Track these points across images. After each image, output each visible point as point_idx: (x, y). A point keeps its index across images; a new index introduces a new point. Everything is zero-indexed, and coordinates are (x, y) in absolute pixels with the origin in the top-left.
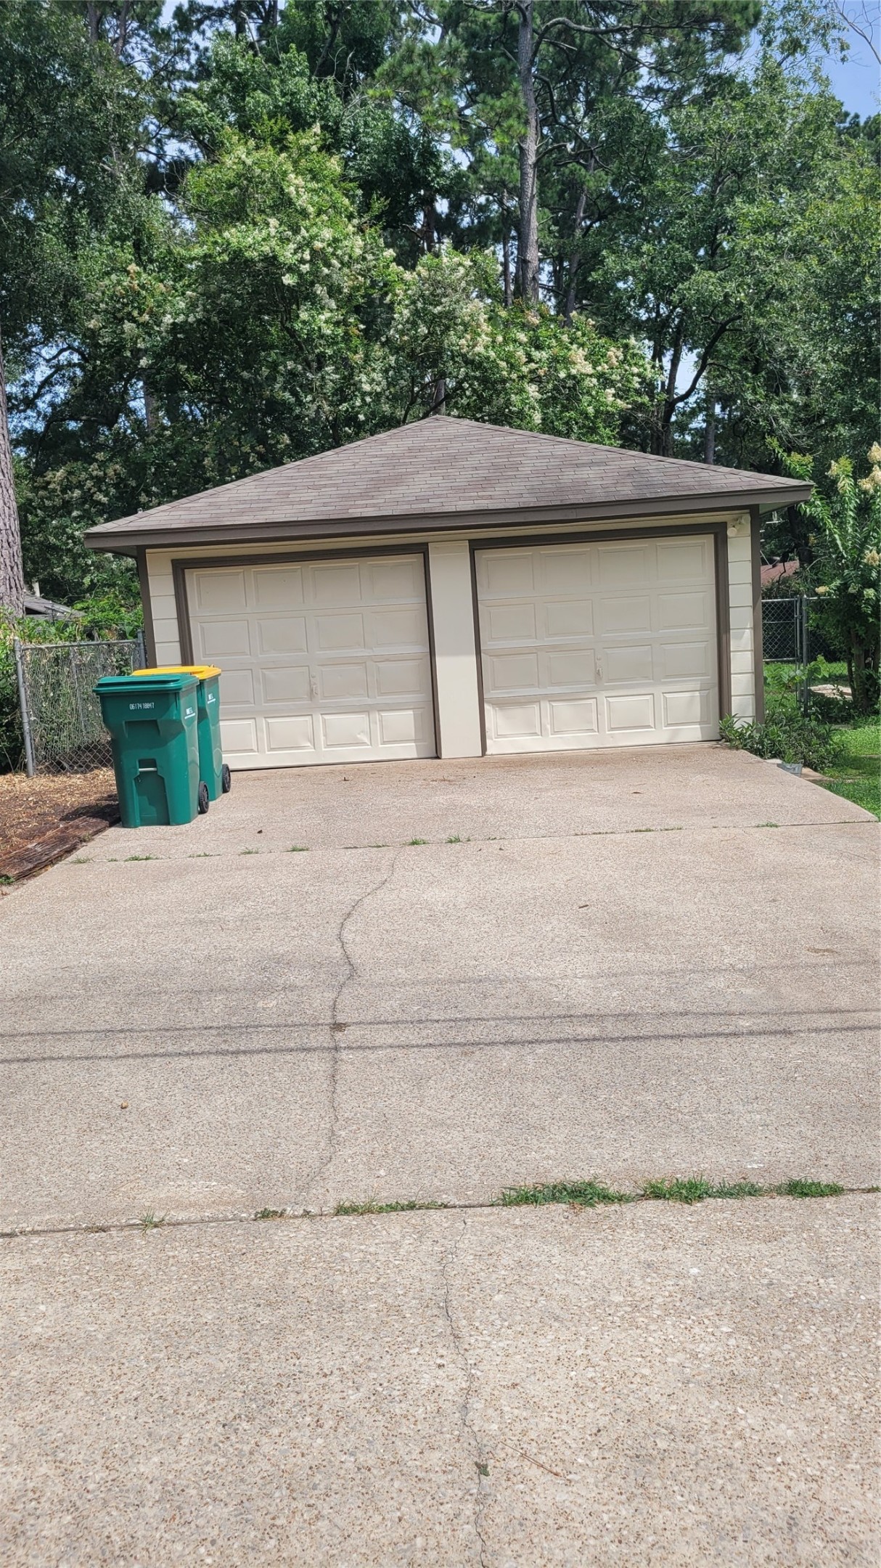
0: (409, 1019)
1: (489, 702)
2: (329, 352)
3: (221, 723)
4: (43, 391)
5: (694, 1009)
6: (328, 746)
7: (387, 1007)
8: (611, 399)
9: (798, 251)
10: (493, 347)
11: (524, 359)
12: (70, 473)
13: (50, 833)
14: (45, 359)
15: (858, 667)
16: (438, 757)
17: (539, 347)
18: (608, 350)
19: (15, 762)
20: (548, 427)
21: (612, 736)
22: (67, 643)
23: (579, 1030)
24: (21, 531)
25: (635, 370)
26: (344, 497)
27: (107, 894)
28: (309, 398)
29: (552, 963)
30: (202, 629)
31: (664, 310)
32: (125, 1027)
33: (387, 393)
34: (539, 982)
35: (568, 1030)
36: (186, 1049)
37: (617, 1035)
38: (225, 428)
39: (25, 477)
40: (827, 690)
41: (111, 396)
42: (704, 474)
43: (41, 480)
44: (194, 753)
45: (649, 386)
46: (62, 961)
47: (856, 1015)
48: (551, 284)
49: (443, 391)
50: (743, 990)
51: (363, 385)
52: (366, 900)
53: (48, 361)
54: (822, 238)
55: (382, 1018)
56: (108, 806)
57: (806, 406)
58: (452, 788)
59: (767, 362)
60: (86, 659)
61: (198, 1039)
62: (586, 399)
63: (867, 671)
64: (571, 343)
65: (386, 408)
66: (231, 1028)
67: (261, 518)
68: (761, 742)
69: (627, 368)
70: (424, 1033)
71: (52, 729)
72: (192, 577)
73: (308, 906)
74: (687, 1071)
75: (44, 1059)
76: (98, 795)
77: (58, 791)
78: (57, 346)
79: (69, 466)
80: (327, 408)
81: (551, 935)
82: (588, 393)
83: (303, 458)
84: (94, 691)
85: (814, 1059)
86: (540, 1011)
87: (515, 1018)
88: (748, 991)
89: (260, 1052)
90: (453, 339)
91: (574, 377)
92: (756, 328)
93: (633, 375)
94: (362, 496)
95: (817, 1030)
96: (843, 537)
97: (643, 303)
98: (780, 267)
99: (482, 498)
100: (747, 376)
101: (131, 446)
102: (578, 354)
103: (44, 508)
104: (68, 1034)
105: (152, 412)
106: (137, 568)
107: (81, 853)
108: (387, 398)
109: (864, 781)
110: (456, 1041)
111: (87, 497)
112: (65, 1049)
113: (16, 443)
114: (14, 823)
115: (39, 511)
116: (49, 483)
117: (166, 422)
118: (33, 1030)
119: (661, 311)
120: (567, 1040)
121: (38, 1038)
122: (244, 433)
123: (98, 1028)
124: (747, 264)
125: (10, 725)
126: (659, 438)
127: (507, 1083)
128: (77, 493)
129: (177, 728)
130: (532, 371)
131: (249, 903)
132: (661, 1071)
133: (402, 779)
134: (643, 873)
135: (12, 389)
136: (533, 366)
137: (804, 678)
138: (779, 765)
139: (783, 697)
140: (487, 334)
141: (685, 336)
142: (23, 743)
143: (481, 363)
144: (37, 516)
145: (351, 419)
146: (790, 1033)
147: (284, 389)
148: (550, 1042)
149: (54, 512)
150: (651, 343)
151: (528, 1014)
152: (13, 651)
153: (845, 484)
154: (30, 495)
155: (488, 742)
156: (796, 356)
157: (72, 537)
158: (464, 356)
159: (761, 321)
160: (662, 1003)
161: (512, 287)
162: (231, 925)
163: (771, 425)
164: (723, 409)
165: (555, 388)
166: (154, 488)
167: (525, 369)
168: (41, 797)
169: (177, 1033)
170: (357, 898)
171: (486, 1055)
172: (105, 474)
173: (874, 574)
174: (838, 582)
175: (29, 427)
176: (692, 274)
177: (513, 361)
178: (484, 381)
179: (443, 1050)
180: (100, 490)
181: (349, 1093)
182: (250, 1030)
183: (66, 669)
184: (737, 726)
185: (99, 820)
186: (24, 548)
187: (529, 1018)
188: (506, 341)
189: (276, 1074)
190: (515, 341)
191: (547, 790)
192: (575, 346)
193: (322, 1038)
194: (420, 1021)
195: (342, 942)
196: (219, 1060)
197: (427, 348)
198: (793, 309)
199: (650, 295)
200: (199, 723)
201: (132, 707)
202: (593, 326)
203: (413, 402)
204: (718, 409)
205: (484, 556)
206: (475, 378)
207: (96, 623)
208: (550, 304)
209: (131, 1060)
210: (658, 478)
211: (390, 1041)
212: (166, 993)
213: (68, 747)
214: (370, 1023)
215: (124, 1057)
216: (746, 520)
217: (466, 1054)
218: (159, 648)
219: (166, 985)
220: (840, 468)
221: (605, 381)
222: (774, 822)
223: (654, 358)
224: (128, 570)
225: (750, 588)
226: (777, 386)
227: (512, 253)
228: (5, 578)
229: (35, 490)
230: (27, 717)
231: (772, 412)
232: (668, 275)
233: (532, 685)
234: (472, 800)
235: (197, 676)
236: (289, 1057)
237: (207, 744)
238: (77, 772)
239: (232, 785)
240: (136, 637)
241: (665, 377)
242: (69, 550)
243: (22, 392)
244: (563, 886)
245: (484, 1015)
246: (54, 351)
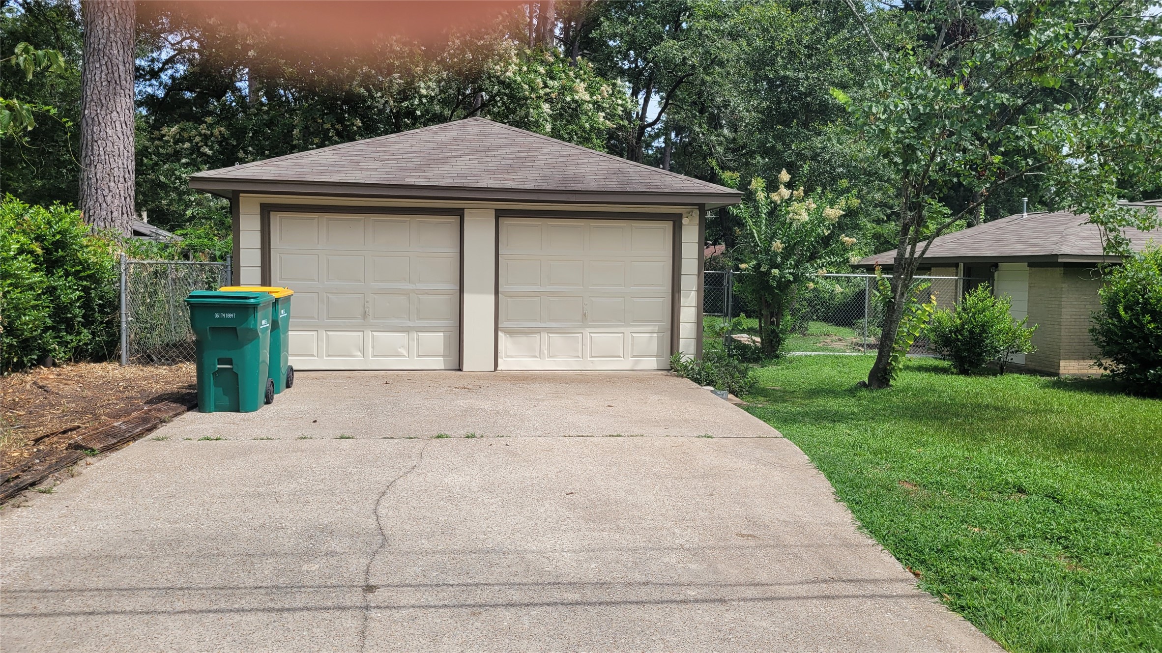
0: (429, 583)
1: (501, 331)
2: (397, 63)
3: (290, 333)
4: (166, 67)
5: (653, 580)
6: (375, 356)
7: (412, 573)
8: (602, 119)
9: (734, 35)
10: (520, 74)
11: (542, 85)
12: (183, 130)
13: (135, 414)
14: (170, 43)
15: (765, 323)
16: (460, 370)
17: (552, 78)
18: (601, 85)
19: (111, 353)
20: (555, 134)
21: (592, 362)
22: (166, 261)
23: (565, 595)
24: (137, 170)
25: (620, 102)
26: (402, 169)
27: (180, 468)
28: (379, 94)
29: (545, 539)
30: (281, 258)
31: (640, 63)
32: (185, 585)
33: (439, 97)
34: (534, 555)
35: (556, 595)
36: (237, 606)
37: (594, 600)
38: (311, 109)
39: (145, 131)
40: (744, 338)
41: (222, 76)
42: (668, 179)
43: (158, 132)
44: (265, 354)
45: (627, 114)
46: (134, 525)
47: (773, 588)
48: (562, 36)
49: (480, 102)
50: (690, 565)
51: (421, 90)
52: (398, 482)
53: (173, 45)
54: (750, 29)
55: (407, 582)
56: (188, 394)
57: (734, 139)
58: (470, 394)
59: (710, 107)
60: (181, 275)
61: (248, 598)
62: (584, 117)
63: (772, 327)
64: (576, 78)
65: (437, 108)
66: (277, 587)
67: (336, 178)
68: (700, 374)
69: (614, 100)
70: (441, 596)
71: (146, 328)
72: (276, 219)
73: (351, 485)
74: (648, 632)
75: (108, 613)
76: (180, 384)
77: (146, 379)
78: (182, 35)
79: (182, 125)
80: (392, 102)
81: (544, 516)
82: (586, 114)
83: (371, 137)
84: (185, 301)
85: (743, 624)
86: (534, 579)
87: (514, 584)
88: (694, 566)
89: (301, 609)
90: (491, 65)
91: (577, 102)
92: (703, 82)
93: (618, 105)
94: (415, 169)
95: (745, 600)
96: (758, 232)
97: (626, 57)
98: (722, 44)
99: (507, 179)
100: (696, 115)
101: (234, 115)
102: (581, 86)
103: (158, 154)
104: (132, 590)
105: (254, 91)
106: (231, 207)
107: (160, 432)
108: (439, 100)
109: (770, 407)
110: (467, 603)
111: (195, 149)
112: (127, 604)
113: (139, 104)
114: (104, 403)
115: (153, 156)
116: (164, 136)
117: (264, 100)
118: (100, 586)
119: (639, 64)
120: (556, 604)
121: (104, 593)
122: (326, 114)
123: (160, 586)
124: (699, 39)
125: (109, 324)
126: (633, 151)
127: (507, 640)
128: (187, 145)
129: (253, 335)
130: (547, 94)
131: (301, 481)
132: (629, 631)
133: (432, 385)
134: (614, 469)
135: (142, 62)
136: (548, 90)
137: (730, 329)
138: (712, 391)
139: (715, 341)
140: (515, 64)
141: (654, 83)
142: (120, 338)
143: (510, 84)
144: (151, 159)
145: (410, 113)
146: (725, 601)
147: (361, 86)
148: (542, 605)
149: (168, 158)
150: (631, 85)
151: (525, 581)
152: (119, 263)
153: (761, 196)
154: (147, 143)
155: (500, 360)
156: (729, 105)
157: (180, 178)
158: (498, 77)
159: (708, 78)
160: (629, 575)
161: (534, 35)
162: (285, 498)
163: (710, 150)
164: (677, 136)
165: (562, 108)
166: (250, 149)
167: (542, 92)
168: (130, 383)
169: (230, 591)
170: (391, 480)
171: (491, 615)
172: (212, 133)
173: (779, 259)
174: (755, 262)
175: (152, 93)
176: (662, 41)
177: (533, 85)
178: (512, 97)
179: (456, 611)
180: (207, 145)
181: (376, 647)
182: (294, 590)
183: (163, 281)
184: (682, 360)
185: (179, 405)
186: (137, 184)
187: (526, 584)
188: (529, 72)
189: (314, 630)
190: (536, 71)
191: (543, 400)
192: (578, 80)
193: (356, 598)
194: (438, 585)
195: (377, 516)
196: (264, 617)
197: (470, 69)
198: (728, 73)
199: (632, 52)
200: (271, 332)
201: (217, 316)
202: (592, 68)
203: (457, 107)
204: (673, 135)
205: (505, 222)
206: (505, 94)
207: (192, 247)
208: (560, 50)
209: (187, 616)
210: (635, 178)
211: (413, 602)
212: (224, 556)
213: (158, 343)
214: (397, 586)
215: (181, 612)
216: (696, 213)
217: (474, 614)
218: (243, 271)
219: (224, 548)
220: (757, 184)
221: (598, 107)
222: (710, 434)
223: (632, 94)
224: (223, 208)
225: (696, 262)
226: (716, 124)
227: (536, 11)
228: (118, 206)
229: (152, 140)
230: (126, 318)
231: (711, 141)
232: (645, 40)
233: (535, 320)
234: (487, 405)
235: (274, 295)
236: (326, 615)
237: (277, 348)
238: (163, 364)
239: (294, 382)
240: (225, 260)
241: (639, 109)
242: (176, 188)
243: (149, 66)
244: (554, 477)
245: (490, 581)
246: (179, 38)
